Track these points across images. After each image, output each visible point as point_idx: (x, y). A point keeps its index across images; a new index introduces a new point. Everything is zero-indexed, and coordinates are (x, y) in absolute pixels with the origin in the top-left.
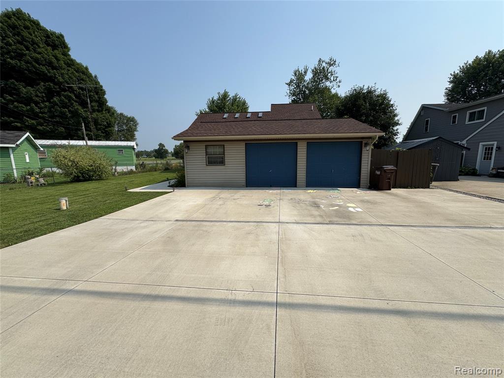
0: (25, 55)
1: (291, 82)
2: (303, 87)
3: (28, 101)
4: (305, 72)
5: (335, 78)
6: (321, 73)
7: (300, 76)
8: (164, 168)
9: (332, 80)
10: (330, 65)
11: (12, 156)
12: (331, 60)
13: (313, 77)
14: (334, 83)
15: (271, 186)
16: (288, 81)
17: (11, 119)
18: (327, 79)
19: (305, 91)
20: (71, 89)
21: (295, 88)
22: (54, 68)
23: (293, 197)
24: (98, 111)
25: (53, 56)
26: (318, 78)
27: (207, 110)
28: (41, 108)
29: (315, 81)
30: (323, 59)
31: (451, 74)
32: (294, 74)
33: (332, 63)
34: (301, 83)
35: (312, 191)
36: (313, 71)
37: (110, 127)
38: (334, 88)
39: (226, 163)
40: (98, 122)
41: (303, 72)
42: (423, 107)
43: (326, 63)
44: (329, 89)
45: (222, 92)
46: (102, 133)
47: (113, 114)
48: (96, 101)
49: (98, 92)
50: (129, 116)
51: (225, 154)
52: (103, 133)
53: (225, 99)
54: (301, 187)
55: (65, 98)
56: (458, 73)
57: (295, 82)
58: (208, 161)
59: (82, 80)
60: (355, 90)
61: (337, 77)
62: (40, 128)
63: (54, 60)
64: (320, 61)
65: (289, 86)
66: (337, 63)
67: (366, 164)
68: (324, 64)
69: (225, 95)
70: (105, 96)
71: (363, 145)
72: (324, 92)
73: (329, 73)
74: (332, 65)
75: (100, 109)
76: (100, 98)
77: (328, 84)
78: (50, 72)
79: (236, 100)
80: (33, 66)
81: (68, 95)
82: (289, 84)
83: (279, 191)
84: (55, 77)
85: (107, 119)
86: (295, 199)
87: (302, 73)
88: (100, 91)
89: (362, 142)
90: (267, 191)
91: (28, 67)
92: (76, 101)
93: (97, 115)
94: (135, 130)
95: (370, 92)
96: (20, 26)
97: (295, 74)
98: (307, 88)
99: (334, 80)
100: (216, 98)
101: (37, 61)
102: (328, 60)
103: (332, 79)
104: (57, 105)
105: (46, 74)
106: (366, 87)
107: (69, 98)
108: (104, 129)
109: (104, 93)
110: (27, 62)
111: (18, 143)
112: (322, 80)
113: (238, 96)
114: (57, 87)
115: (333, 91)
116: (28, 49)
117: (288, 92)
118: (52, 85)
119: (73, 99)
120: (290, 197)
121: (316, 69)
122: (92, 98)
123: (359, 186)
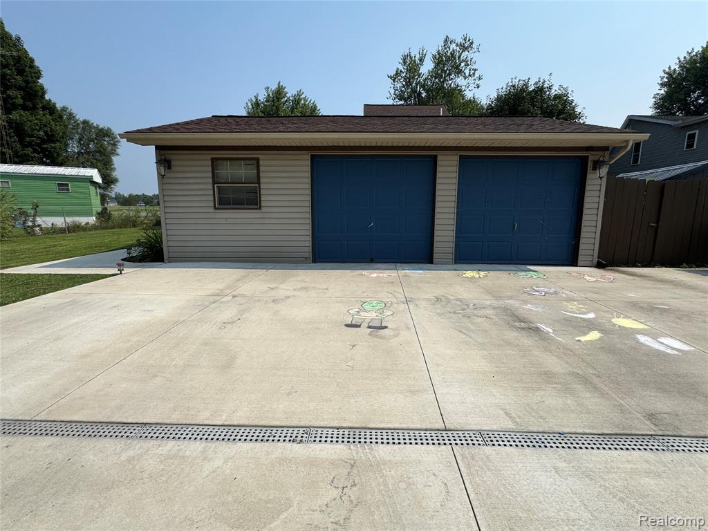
1: (397, 74)
2: (417, 84)
4: (421, 60)
5: (472, 72)
6: (449, 63)
7: (412, 66)
8: (154, 222)
9: (467, 74)
10: (464, 48)
12: (465, 39)
13: (435, 67)
14: (471, 80)
15: (372, 261)
16: (393, 73)
18: (459, 72)
19: (420, 93)
21: (404, 87)
23: (439, 292)
24: (25, 108)
26: (443, 71)
29: (437, 76)
30: (451, 37)
31: (664, 71)
32: (401, 61)
33: (466, 45)
34: (413, 78)
35: (474, 274)
36: (434, 57)
37: (54, 142)
38: (470, 88)
39: (263, 204)
40: (24, 130)
41: (417, 59)
42: (631, 120)
43: (457, 45)
44: (460, 91)
45: (274, 87)
46: (35, 151)
47: (61, 117)
48: (19, 88)
49: (24, 71)
50: (101, 126)
51: (262, 180)
52: (38, 153)
53: (278, 99)
54: (443, 264)
56: (675, 69)
57: (403, 75)
58: (219, 198)
60: (514, 86)
61: (476, 70)
64: (446, 40)
65: (394, 81)
66: (474, 46)
67: (595, 211)
68: (453, 46)
69: (279, 93)
70: (41, 81)
72: (453, 94)
73: (463, 61)
74: (467, 48)
75: (29, 104)
76: (27, 82)
77: (460, 81)
79: (298, 103)
82: (394, 78)
83: (393, 274)
85: (45, 126)
86: (448, 301)
87: (415, 62)
88: (27, 69)
90: (364, 272)
93: (21, 115)
94: (114, 153)
95: (540, 90)
97: (405, 62)
98: (423, 86)
99: (470, 75)
100: (262, 98)
102: (459, 40)
103: (467, 72)
106: (532, 82)
108: (37, 145)
109: (38, 74)
112: (450, 74)
113: (303, 96)
115: (469, 95)
117: (392, 91)
120: (431, 292)
121: (439, 54)
122: (9, 80)
123: (573, 261)
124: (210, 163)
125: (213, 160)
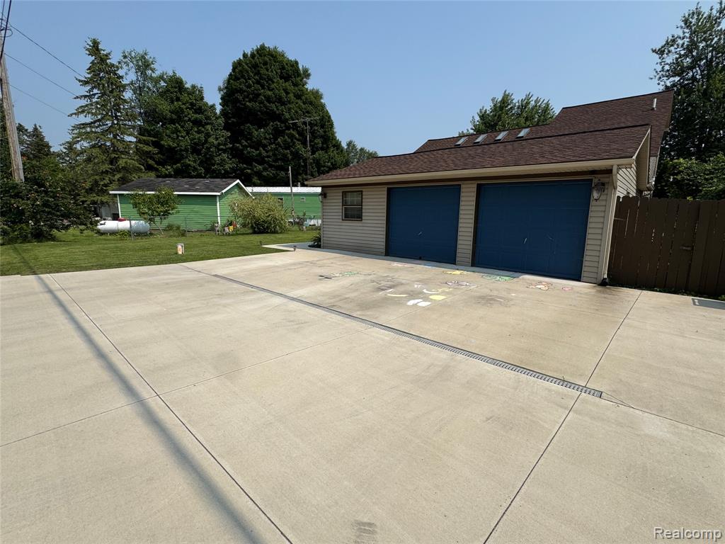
0: (260, 94)
3: (257, 145)
11: (218, 204)
17: (245, 166)
20: (295, 126)
22: (283, 104)
24: (323, 149)
25: (283, 89)
27: (472, 131)
28: (267, 152)
39: (363, 218)
51: (363, 204)
53: (502, 108)
55: (288, 137)
58: (345, 214)
59: (308, 112)
62: (265, 174)
63: (284, 94)
69: (504, 101)
71: (593, 187)
78: (278, 110)
80: (265, 106)
81: (291, 133)
84: (283, 114)
85: (332, 158)
88: (326, 123)
89: (592, 179)
91: (261, 107)
92: (298, 140)
93: (320, 154)
96: (260, 63)
101: (268, 99)
104: (281, 147)
105: (275, 112)
107: (292, 136)
110: (261, 102)
111: (224, 191)
113: (534, 98)
114: (283, 125)
116: (263, 88)
118: (279, 124)
119: (296, 138)
125: (343, 192)
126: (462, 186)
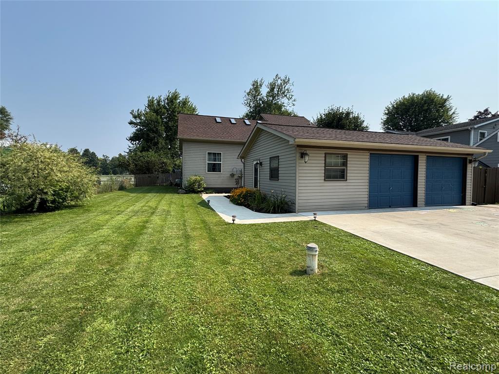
2: (260, 99)
10: (285, 83)
12: (286, 78)
13: (269, 91)
14: (290, 101)
15: (390, 207)
30: (279, 75)
32: (252, 85)
36: (268, 85)
41: (259, 85)
43: (281, 80)
51: (348, 165)
54: (422, 207)
61: (293, 96)
64: (276, 76)
66: (291, 82)
71: (468, 161)
79: (186, 104)
89: (466, 158)
123: (463, 203)
124: (324, 155)
125: (325, 154)
126: (419, 156)
